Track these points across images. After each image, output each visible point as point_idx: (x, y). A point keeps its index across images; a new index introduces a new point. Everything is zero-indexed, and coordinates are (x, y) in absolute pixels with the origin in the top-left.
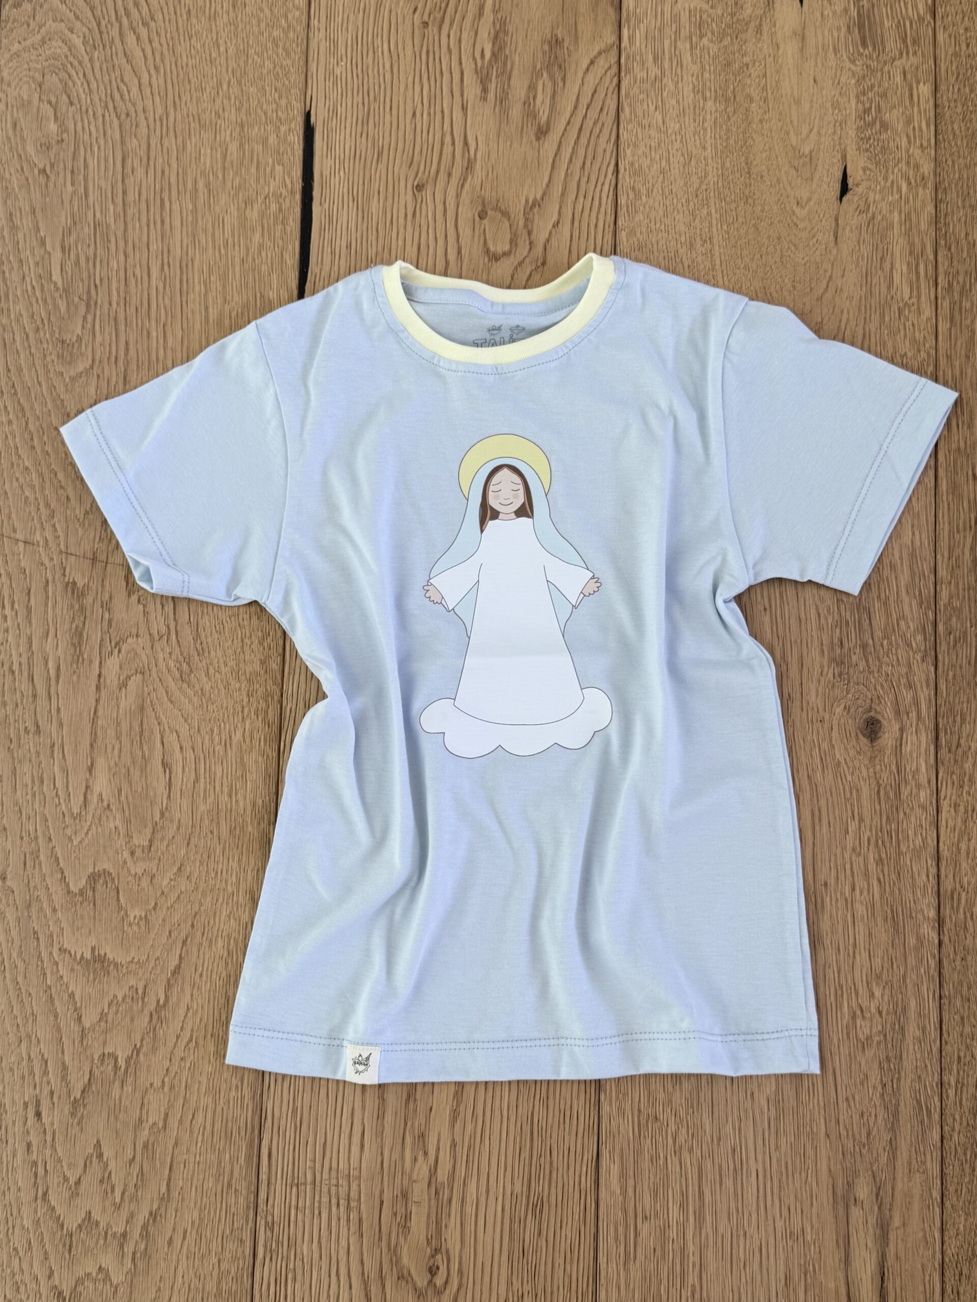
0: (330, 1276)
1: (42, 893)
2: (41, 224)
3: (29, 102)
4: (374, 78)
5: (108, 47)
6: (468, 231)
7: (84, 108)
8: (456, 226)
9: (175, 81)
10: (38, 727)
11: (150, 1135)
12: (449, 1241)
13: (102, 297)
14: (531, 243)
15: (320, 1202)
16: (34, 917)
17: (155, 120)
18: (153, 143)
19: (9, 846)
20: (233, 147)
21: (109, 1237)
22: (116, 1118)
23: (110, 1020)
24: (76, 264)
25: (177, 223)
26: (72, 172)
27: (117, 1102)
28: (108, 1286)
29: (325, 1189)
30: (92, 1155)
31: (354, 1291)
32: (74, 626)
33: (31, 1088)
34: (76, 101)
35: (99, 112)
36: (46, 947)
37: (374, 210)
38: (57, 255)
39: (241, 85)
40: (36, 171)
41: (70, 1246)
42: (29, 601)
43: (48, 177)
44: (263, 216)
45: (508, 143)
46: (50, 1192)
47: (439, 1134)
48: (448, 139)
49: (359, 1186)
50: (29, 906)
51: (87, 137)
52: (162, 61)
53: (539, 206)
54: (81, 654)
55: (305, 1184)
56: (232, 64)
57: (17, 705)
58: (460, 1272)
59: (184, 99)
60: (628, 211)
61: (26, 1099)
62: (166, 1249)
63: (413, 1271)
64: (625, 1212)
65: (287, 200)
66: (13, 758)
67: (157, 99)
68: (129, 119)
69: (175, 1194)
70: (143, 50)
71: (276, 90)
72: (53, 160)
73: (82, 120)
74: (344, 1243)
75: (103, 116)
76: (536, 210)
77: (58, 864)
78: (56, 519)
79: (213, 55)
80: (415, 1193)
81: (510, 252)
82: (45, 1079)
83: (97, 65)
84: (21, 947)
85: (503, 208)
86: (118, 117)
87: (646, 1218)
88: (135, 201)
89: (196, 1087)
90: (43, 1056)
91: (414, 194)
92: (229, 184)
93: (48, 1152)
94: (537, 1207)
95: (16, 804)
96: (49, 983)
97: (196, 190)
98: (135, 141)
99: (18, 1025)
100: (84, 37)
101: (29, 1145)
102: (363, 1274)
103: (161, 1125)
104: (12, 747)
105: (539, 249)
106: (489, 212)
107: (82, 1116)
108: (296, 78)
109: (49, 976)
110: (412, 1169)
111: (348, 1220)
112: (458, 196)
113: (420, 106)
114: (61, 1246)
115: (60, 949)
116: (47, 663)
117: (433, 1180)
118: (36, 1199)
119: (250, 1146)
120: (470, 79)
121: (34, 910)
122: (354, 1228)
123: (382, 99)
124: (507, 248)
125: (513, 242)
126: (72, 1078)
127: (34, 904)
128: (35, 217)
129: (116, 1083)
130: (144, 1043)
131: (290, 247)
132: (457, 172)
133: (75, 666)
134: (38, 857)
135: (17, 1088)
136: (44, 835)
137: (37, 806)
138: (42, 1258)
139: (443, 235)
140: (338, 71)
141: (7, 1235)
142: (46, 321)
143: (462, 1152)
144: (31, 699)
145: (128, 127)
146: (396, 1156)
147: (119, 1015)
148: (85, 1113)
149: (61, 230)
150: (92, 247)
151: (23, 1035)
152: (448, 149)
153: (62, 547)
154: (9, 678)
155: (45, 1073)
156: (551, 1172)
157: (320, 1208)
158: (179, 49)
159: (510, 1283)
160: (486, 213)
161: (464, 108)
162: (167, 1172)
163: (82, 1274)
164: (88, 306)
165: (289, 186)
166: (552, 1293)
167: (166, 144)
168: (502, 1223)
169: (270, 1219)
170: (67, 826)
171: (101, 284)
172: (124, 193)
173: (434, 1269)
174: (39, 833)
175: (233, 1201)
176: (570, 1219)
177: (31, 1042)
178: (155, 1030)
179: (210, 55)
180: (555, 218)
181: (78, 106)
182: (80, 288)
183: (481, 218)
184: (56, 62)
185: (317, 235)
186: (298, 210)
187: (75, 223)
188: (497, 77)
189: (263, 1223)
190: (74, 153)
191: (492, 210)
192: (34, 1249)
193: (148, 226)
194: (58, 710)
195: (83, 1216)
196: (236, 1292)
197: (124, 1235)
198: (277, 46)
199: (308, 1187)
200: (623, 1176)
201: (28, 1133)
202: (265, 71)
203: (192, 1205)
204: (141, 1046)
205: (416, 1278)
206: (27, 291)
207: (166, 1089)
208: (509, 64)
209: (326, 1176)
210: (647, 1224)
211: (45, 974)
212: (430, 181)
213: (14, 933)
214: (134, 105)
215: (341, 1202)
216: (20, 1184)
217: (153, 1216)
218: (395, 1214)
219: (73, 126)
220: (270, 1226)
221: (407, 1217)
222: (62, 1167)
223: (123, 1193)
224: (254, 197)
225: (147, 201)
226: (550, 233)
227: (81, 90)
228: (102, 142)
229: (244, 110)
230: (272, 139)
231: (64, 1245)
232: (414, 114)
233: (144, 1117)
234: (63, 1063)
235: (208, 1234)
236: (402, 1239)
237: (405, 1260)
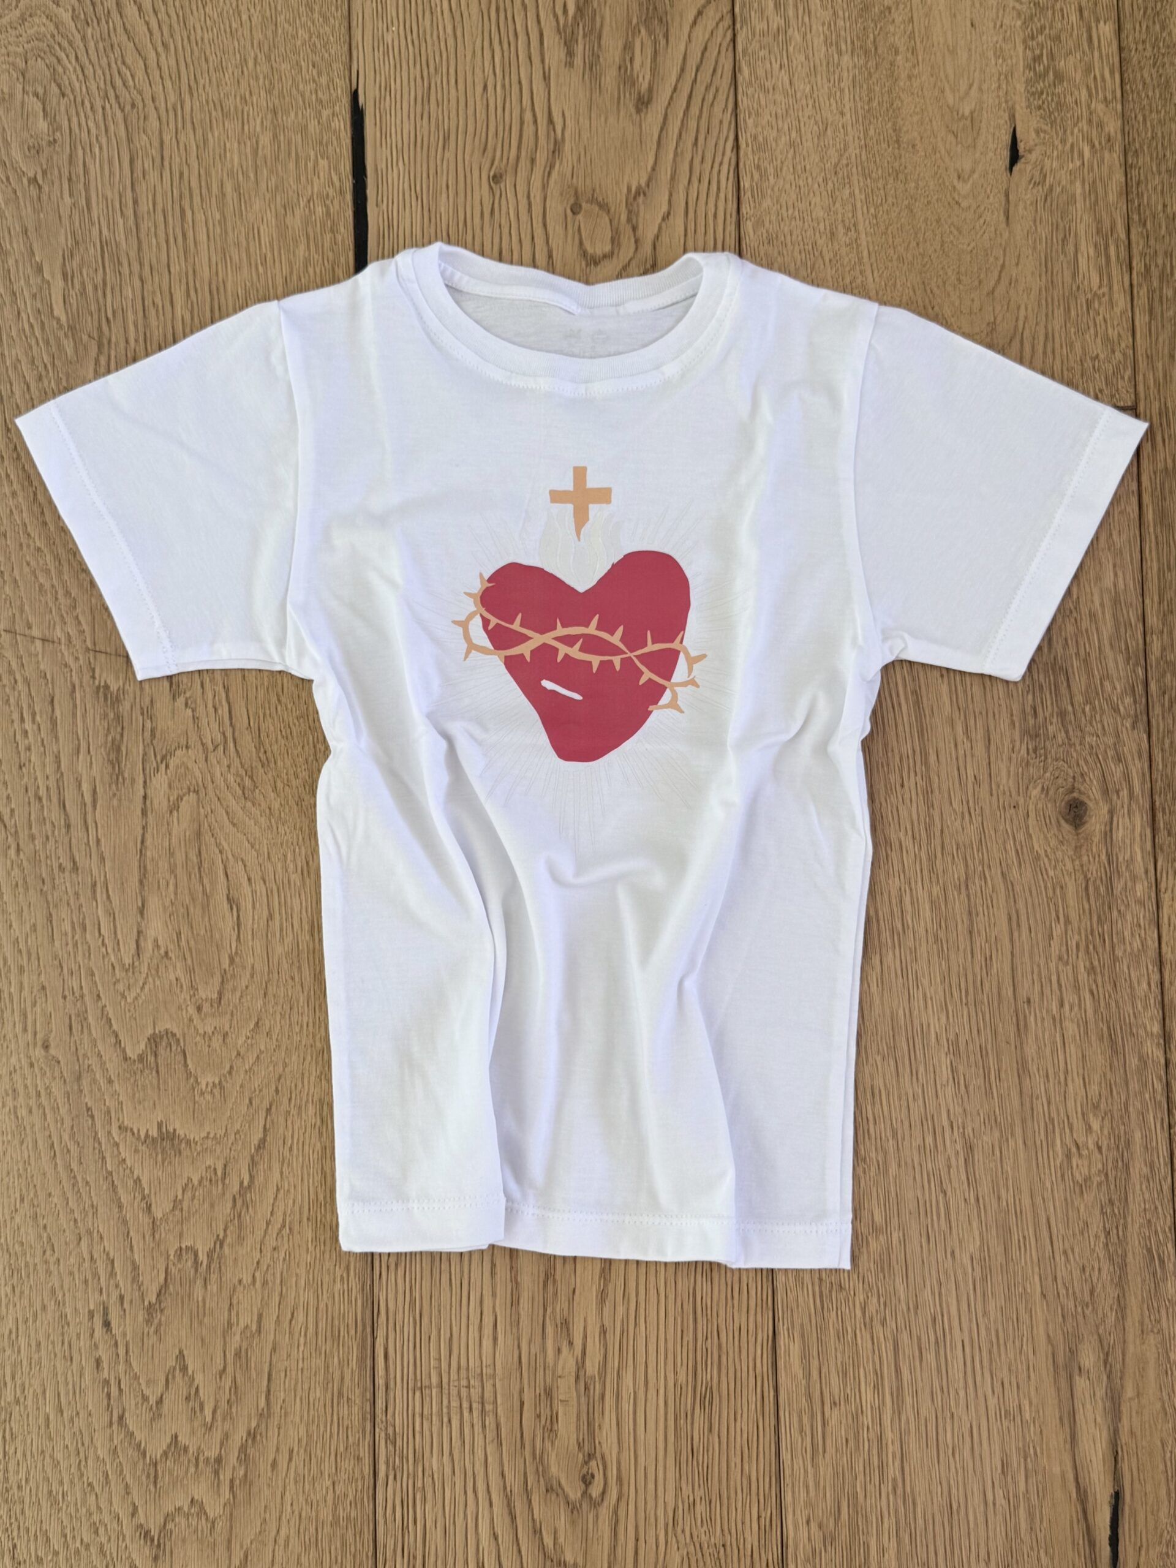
0: (465, 1492)
1: (93, 1061)
2: (35, 246)
3: (11, 95)
4: (433, 45)
5: (104, 21)
6: (560, 230)
7: (79, 99)
8: (545, 225)
9: (189, 60)
10: (74, 862)
11: (242, 1340)
12: (604, 1445)
13: (116, 334)
14: (637, 241)
15: (449, 1407)
16: (86, 1090)
17: (167, 111)
18: (167, 138)
19: (50, 1008)
20: (265, 139)
21: (201, 1464)
22: (201, 1323)
23: (185, 1208)
24: (81, 294)
25: (202, 237)
26: (70, 180)
27: (201, 1304)
28: (204, 1521)
29: (454, 1392)
30: (175, 1368)
31: (495, 1509)
32: (110, 739)
33: (97, 1295)
34: (68, 91)
35: (98, 104)
36: (103, 1127)
37: (443, 209)
38: (58, 284)
39: (270, 60)
40: (25, 181)
41: (156, 1477)
42: (53, 710)
43: (40, 188)
44: (307, 224)
45: (603, 119)
46: (127, 1415)
47: (585, 1321)
48: (528, 116)
49: (494, 1385)
50: (79, 1078)
51: (84, 135)
52: (172, 36)
53: (645, 194)
54: (121, 773)
55: (430, 1387)
56: (258, 36)
57: (47, 838)
58: (619, 1479)
59: (201, 82)
60: (753, 196)
61: (92, 1307)
62: (269, 1474)
63: (563, 1482)
64: (809, 1397)
65: (336, 202)
66: (48, 902)
67: (168, 83)
68: (135, 110)
69: (276, 1408)
70: (147, 23)
71: (314, 66)
72: (45, 167)
73: (78, 114)
74: (480, 1454)
75: (104, 108)
76: (641, 199)
77: (111, 1026)
78: (79, 610)
79: (234, 25)
80: (561, 1391)
81: (613, 253)
82: (112, 1282)
83: (91, 45)
84: (72, 1127)
85: (600, 199)
86: (123, 110)
87: (835, 1403)
88: (149, 212)
89: (294, 1280)
90: (108, 1254)
91: (491, 188)
92: (263, 186)
93: (121, 1368)
94: (706, 1399)
95: (55, 957)
96: (109, 1168)
97: (224, 195)
98: (144, 137)
99: (75, 1220)
100: (74, 10)
101: (98, 1362)
102: (505, 1488)
103: (254, 1328)
104: (45, 889)
105: (647, 248)
106: (584, 205)
107: (160, 1324)
108: (338, 49)
109: (108, 1160)
110: (556, 1364)
111: (484, 1427)
112: (545, 187)
113: (491, 76)
114: (144, 1478)
115: (120, 1127)
116: (80, 786)
117: (582, 1373)
118: (111, 1424)
119: (363, 1347)
120: (552, 40)
121: (85, 1082)
122: (491, 1434)
123: (445, 70)
124: (607, 248)
125: (615, 240)
126: (145, 1278)
127: (84, 1075)
128: (28, 238)
129: (198, 1282)
130: (228, 1232)
131: (343, 260)
132: (542, 158)
133: (114, 787)
134: (86, 1019)
135: (79, 1295)
136: (91, 992)
137: (80, 958)
138: (123, 1492)
139: (529, 237)
140: (388, 38)
141: (79, 1468)
142: (49, 367)
143: (613, 1340)
144: (63, 830)
145: (135, 121)
146: (536, 1348)
147: (196, 1201)
148: (163, 1319)
149: (61, 253)
150: (100, 271)
151: (83, 1232)
152: (529, 129)
153: (89, 643)
154: (35, 807)
155: (112, 1274)
156: (720, 1357)
157: (449, 1413)
158: (191, 21)
159: (678, 1489)
160: (580, 206)
161: (546, 78)
162: (265, 1383)
163: (171, 1509)
164: (100, 346)
165: (337, 184)
166: (728, 1498)
167: (182, 138)
168: (666, 1419)
169: (390, 1430)
170: (118, 981)
171: (114, 316)
172: (135, 202)
173: (589, 1477)
174: (86, 991)
175: (346, 1412)
176: (745, 1410)
177: (92, 1240)
178: (240, 1216)
179: (230, 27)
180: (665, 208)
181: (72, 98)
182: (89, 324)
183: (574, 213)
184: (41, 44)
185: (375, 244)
186: (349, 213)
187: (77, 243)
188: (584, 36)
189: (383, 1435)
190: (71, 156)
191: (587, 202)
192: (113, 1483)
193: (167, 242)
194: (98, 841)
195: (168, 1440)
196: (356, 1519)
197: (219, 1460)
198: (312, 10)
199: (434, 1391)
200: (805, 1356)
201: (96, 1347)
202: (299, 43)
203: (298, 1419)
204: (225, 1236)
205: (567, 1489)
206: (24, 330)
207: (258, 1284)
208: (598, 19)
209: (454, 1376)
210: (836, 1411)
211: (104, 1158)
212: (509, 169)
213: (63, 1111)
214: (140, 93)
215: (475, 1406)
216: (90, 1407)
217: (252, 1435)
218: (539, 1416)
219: (66, 122)
220: (391, 1440)
221: (554, 1418)
222: (140, 1384)
223: (214, 1412)
224: (295, 200)
225: (164, 211)
226: (660, 228)
227: (74, 77)
228: (104, 141)
229: (276, 92)
230: (313, 126)
231: (148, 1476)
232: (485, 87)
233: (234, 1319)
234: (133, 1263)
235: (319, 1452)
236: (548, 1444)
237: (554, 1470)
